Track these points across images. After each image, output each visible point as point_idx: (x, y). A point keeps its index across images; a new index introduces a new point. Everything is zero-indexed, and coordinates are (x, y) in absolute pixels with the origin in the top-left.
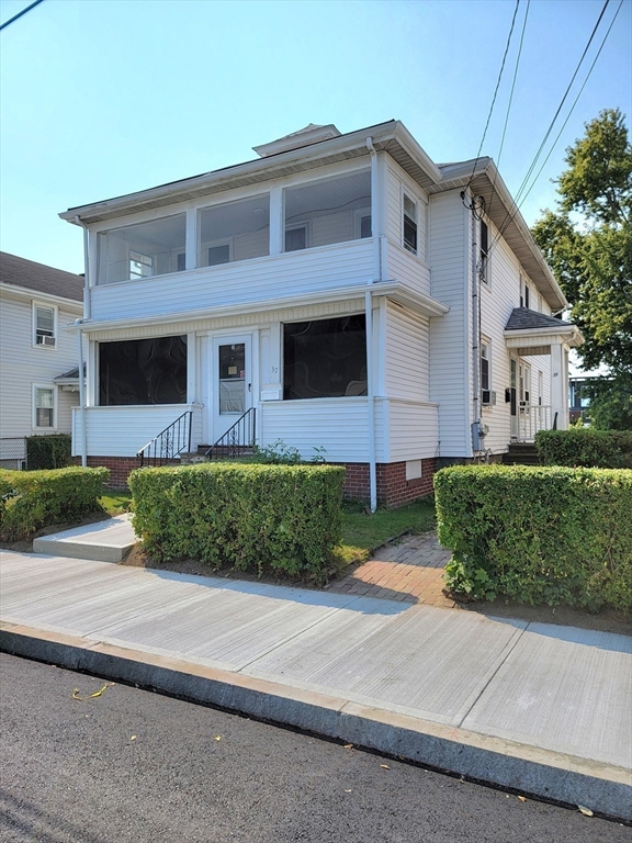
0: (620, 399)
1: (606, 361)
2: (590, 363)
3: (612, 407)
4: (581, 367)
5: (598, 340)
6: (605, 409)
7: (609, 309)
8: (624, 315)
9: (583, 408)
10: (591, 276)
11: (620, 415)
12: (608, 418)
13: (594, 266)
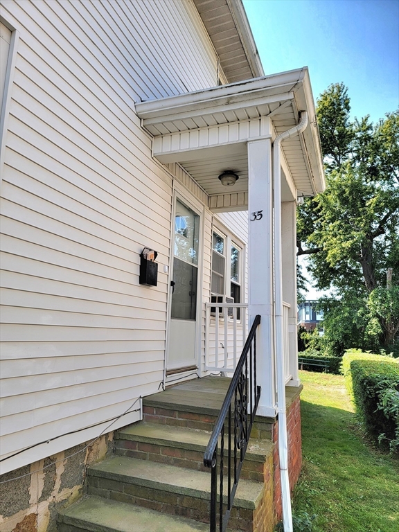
0: (350, 313)
1: (335, 283)
2: (323, 284)
3: (343, 320)
4: (316, 286)
5: (330, 263)
6: (336, 321)
7: (338, 237)
8: (351, 241)
9: (318, 321)
10: (324, 209)
11: (350, 327)
12: (340, 330)
13: (325, 201)
